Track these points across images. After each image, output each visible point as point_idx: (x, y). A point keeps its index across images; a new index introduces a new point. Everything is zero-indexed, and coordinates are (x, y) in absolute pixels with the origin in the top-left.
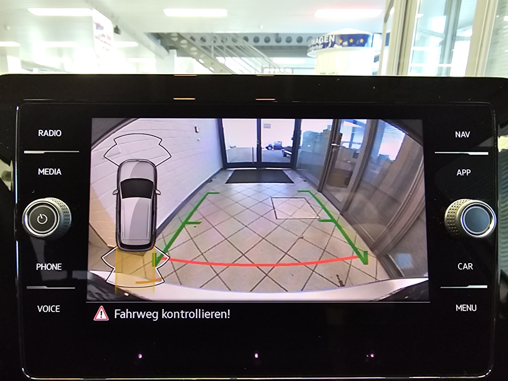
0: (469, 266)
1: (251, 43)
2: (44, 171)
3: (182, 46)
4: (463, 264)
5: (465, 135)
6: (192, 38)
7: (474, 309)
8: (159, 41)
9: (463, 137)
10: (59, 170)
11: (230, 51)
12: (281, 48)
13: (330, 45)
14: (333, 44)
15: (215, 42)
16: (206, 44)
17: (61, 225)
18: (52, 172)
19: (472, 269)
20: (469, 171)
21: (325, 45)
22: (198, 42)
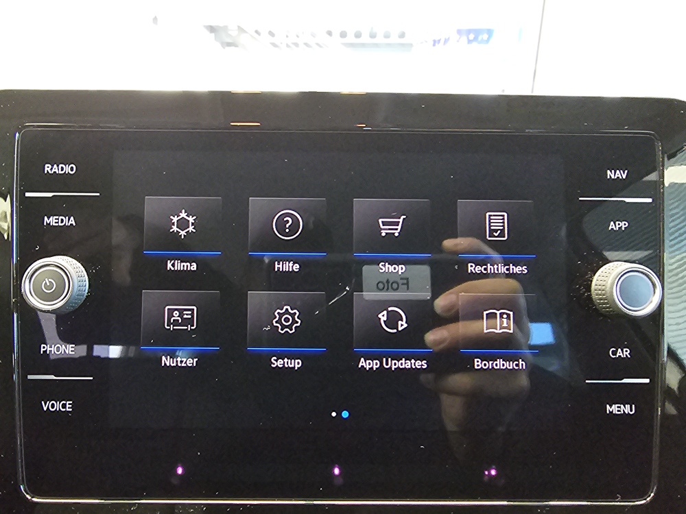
0: (624, 353)
1: (336, 38)
2: (52, 221)
3: (242, 42)
4: (617, 350)
5: (621, 174)
6: (257, 32)
7: (631, 411)
8: (213, 35)
9: (618, 177)
10: (72, 218)
12: (376, 45)
13: (442, 42)
14: (446, 41)
15: (287, 37)
16: (275, 40)
17: (74, 294)
18: (62, 222)
19: (629, 356)
20: (625, 224)
21: (436, 42)
22: (265, 38)
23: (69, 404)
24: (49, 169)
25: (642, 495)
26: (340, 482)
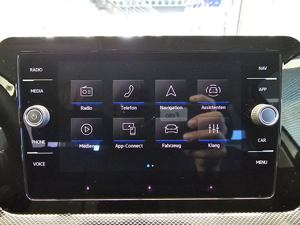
0: (264, 140)
1: (150, 5)
2: (34, 91)
3: (108, 7)
4: (261, 139)
5: (264, 68)
6: (114, 2)
7: (266, 163)
8: (95, 4)
9: (263, 70)
10: (42, 90)
11: (138, 10)
12: (169, 7)
13: (198, 5)
14: (200, 5)
15: (128, 4)
16: (123, 6)
18: (38, 91)
19: (266, 142)
20: (265, 89)
21: (195, 6)
22: (118, 5)
23: (44, 163)
24: (32, 70)
25: (269, 195)
26: (150, 191)
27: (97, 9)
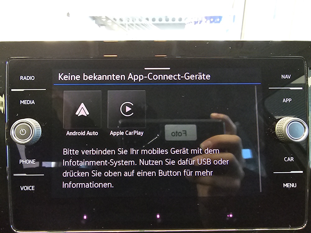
0: (291, 159)
1: (151, 22)
2: (24, 102)
3: (108, 24)
4: (288, 158)
5: (288, 77)
6: (114, 19)
7: (295, 186)
8: (94, 21)
10: (33, 101)
11: (138, 26)
12: (169, 24)
13: (199, 22)
14: (201, 22)
15: (128, 21)
16: (123, 23)
17: (35, 135)
18: (29, 103)
19: (293, 161)
20: (290, 100)
21: (196, 23)
22: (118, 22)
23: (33, 187)
24: (22, 78)
25: (301, 225)
26: (160, 221)
27: (97, 25)
